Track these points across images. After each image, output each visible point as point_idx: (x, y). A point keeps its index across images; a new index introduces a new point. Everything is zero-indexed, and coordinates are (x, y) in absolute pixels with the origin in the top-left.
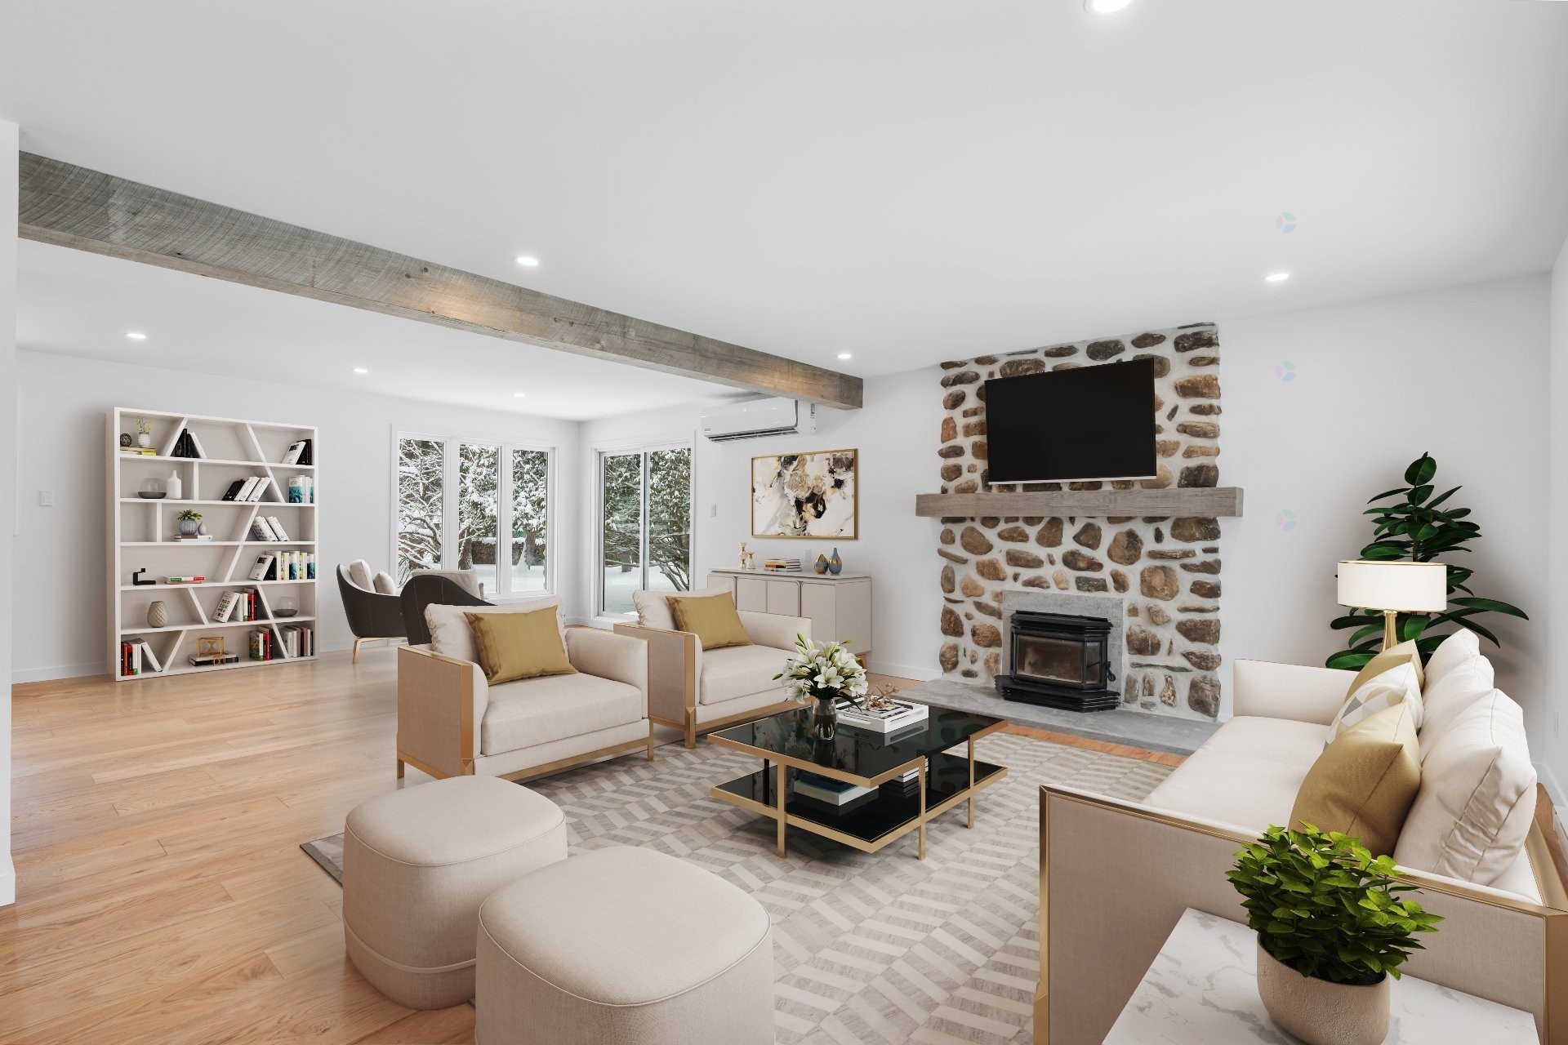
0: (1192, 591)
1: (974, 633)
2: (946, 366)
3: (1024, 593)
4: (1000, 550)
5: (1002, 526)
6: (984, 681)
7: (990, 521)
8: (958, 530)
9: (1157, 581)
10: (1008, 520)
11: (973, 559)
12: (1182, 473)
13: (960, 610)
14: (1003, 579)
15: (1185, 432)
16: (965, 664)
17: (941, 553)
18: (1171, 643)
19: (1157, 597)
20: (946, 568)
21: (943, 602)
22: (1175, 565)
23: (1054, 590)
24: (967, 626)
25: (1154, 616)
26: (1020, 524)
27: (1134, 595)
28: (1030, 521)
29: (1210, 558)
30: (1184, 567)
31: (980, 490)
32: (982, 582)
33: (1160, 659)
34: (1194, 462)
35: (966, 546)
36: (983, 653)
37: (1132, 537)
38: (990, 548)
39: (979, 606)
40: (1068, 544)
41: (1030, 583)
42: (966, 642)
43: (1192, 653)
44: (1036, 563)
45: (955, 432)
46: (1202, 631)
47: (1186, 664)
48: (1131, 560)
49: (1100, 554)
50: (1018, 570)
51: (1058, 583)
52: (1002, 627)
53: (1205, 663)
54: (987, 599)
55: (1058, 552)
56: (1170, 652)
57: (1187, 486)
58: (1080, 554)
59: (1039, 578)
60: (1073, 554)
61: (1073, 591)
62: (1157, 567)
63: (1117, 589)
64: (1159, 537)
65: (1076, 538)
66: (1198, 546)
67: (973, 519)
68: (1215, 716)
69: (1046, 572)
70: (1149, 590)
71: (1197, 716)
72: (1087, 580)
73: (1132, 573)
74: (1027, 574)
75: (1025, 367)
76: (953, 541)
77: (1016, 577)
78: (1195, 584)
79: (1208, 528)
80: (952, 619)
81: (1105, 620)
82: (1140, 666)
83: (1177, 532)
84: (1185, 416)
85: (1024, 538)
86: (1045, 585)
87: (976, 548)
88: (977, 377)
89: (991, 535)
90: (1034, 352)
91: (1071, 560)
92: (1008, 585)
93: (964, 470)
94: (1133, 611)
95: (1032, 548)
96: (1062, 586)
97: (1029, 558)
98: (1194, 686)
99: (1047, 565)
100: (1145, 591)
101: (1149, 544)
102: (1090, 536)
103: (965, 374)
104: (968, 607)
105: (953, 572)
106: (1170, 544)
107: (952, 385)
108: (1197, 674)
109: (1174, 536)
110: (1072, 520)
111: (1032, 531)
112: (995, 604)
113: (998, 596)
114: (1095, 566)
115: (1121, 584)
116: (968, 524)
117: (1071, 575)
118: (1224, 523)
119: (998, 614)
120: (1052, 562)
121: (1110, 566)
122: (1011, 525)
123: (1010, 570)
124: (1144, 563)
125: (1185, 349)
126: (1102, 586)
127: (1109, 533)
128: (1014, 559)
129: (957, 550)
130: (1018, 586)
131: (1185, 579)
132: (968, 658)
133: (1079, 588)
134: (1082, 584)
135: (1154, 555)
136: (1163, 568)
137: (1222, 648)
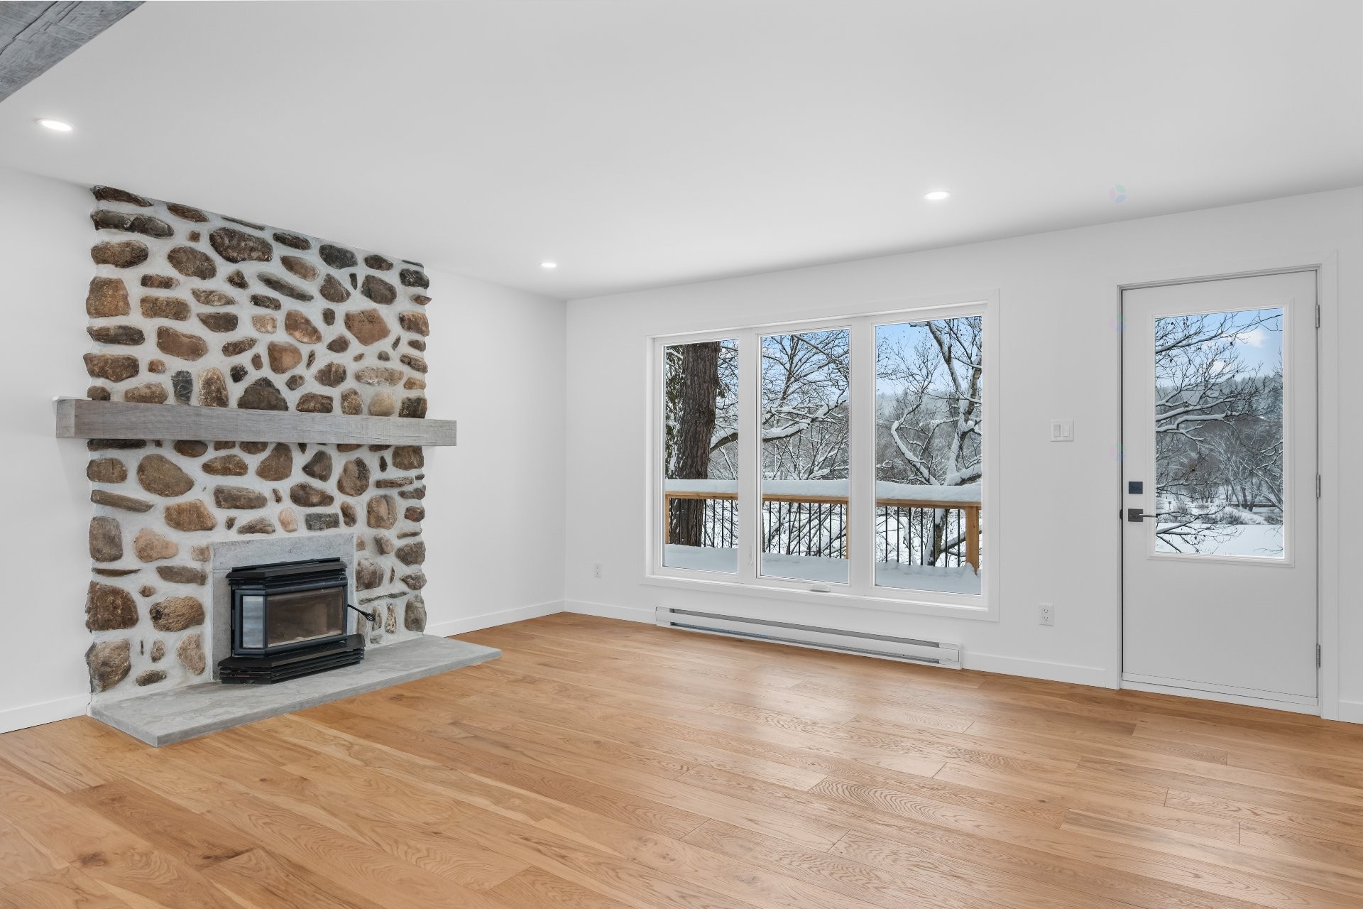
0: (406, 517)
1: (157, 615)
2: (102, 194)
3: (243, 542)
4: (203, 489)
5: (211, 454)
6: (179, 680)
7: (189, 447)
8: (131, 459)
9: (383, 510)
10: (219, 445)
11: (160, 502)
12: (403, 403)
13: (130, 586)
14: (210, 529)
15: (409, 364)
16: (141, 666)
17: (101, 499)
18: (393, 571)
19: (383, 527)
20: (98, 522)
21: (91, 577)
22: (394, 493)
23: (280, 533)
24: (143, 607)
25: (381, 547)
26: (236, 451)
27: (361, 529)
28: (251, 447)
29: (417, 484)
30: (402, 494)
31: (171, 400)
32: (174, 536)
33: (384, 589)
34: (413, 394)
35: (148, 487)
36: (173, 640)
37: (360, 464)
38: (189, 484)
39: (168, 574)
40: (297, 476)
41: (250, 529)
42: (145, 631)
43: (410, 577)
44: (255, 502)
45: (127, 304)
46: (412, 555)
47: (404, 587)
48: (360, 490)
49: (330, 487)
50: (233, 513)
51: (285, 524)
52: (208, 596)
53: (415, 583)
54: (184, 559)
55: (285, 486)
56: (392, 580)
57: (407, 416)
58: (311, 488)
59: (262, 521)
60: (303, 487)
61: (303, 532)
62: (381, 496)
63: (346, 523)
64: (383, 466)
65: (308, 469)
66: (413, 473)
67: (158, 443)
68: (422, 631)
69: (270, 512)
70: (375, 519)
71: (413, 635)
72: (319, 516)
73: (360, 504)
74: (245, 517)
75: (251, 244)
76: (123, 477)
77: (230, 524)
78: (408, 510)
79: (410, 456)
80: (119, 602)
81: (337, 560)
82: (369, 600)
83: (398, 460)
84: (405, 349)
85: (241, 469)
86: (270, 529)
87: (167, 486)
88: (166, 233)
89: (191, 466)
90: (261, 228)
91: (301, 496)
92: (219, 535)
93: (143, 367)
94: (361, 545)
95: (251, 483)
96: (291, 527)
97: (251, 496)
98: (409, 607)
99: (271, 504)
100: (373, 522)
101: (375, 474)
102: (318, 467)
103: (150, 219)
104: (149, 576)
105: (117, 527)
106: (393, 473)
107: (127, 229)
108: (411, 595)
109: (395, 465)
110: (303, 447)
111: (253, 461)
112: (196, 565)
113: (202, 554)
114: (327, 500)
115: (350, 517)
116: (150, 450)
117: (301, 512)
118: (425, 452)
119: (200, 579)
120: (278, 500)
121: (340, 499)
122: (223, 453)
123: (221, 515)
124: (372, 493)
125: (410, 284)
126: (333, 523)
127: (339, 463)
128: (225, 498)
129: (131, 489)
130: (233, 535)
131: (402, 505)
132: (147, 656)
133: (310, 527)
134: (312, 522)
135: (379, 484)
136: (385, 497)
137: (426, 568)
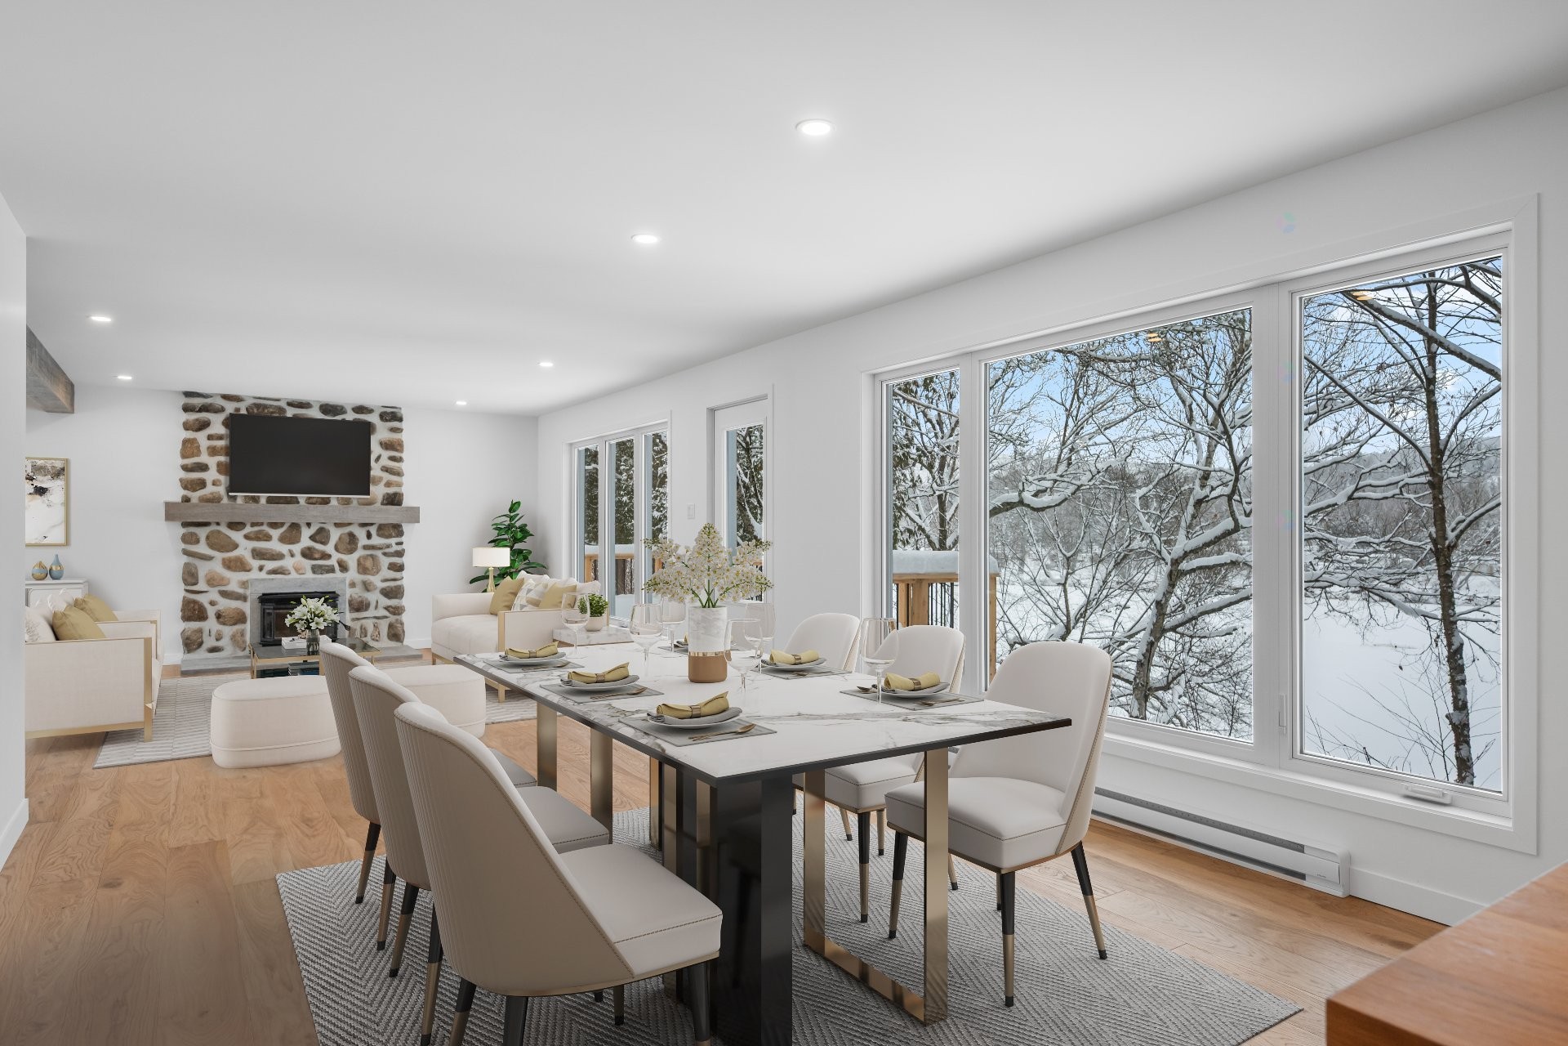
0: (389, 569)
1: (219, 616)
2: (188, 394)
3: (269, 579)
4: (245, 548)
5: (248, 529)
6: (230, 653)
7: (235, 526)
8: (202, 533)
9: (369, 564)
10: (253, 525)
11: (219, 556)
12: (384, 496)
13: (203, 599)
14: (249, 571)
15: (387, 471)
16: (210, 642)
17: (186, 552)
18: (377, 602)
19: (368, 574)
20: (186, 565)
21: (183, 593)
22: (379, 553)
23: (294, 575)
24: (211, 612)
25: (367, 587)
26: (265, 528)
27: (353, 574)
28: (274, 525)
29: (399, 548)
30: (385, 554)
31: (225, 500)
32: (228, 574)
33: (371, 613)
34: (391, 490)
35: (212, 546)
36: (228, 631)
37: (352, 536)
38: (236, 546)
39: (224, 594)
40: (305, 541)
41: (274, 572)
42: (211, 624)
43: (390, 606)
44: (279, 556)
45: (200, 451)
46: (394, 592)
47: (386, 613)
48: (351, 551)
49: (329, 548)
50: (263, 562)
51: (297, 570)
52: (247, 608)
53: (397, 611)
54: (233, 587)
55: (297, 548)
56: (376, 607)
57: (387, 504)
58: (314, 549)
59: (281, 567)
60: (309, 549)
61: (309, 575)
62: (368, 555)
63: (341, 571)
64: (369, 536)
65: (312, 538)
66: (393, 541)
67: (218, 524)
68: (402, 642)
69: (288, 563)
70: (362, 569)
71: (393, 644)
72: (320, 566)
73: (351, 560)
74: (270, 565)
75: (271, 410)
76: (197, 541)
77: (261, 569)
78: (390, 564)
79: (397, 530)
80: (197, 607)
81: (334, 592)
82: (358, 619)
83: (380, 533)
84: (385, 461)
85: (268, 538)
86: (287, 572)
87: (222, 547)
88: (222, 410)
89: (237, 536)
90: (278, 400)
91: (307, 554)
92: (255, 574)
93: (209, 483)
94: (353, 585)
95: (275, 545)
96: (301, 572)
97: (274, 553)
98: (391, 626)
99: (288, 557)
100: (361, 570)
101: (363, 541)
102: (321, 536)
103: (211, 404)
104: (214, 595)
105: (196, 568)
106: (376, 540)
107: (197, 412)
108: (393, 618)
109: (378, 535)
110: (309, 525)
111: (276, 533)
112: (241, 591)
113: (244, 584)
114: (326, 556)
115: (343, 567)
116: (213, 528)
117: (307, 564)
118: (406, 527)
119: (244, 598)
120: (292, 555)
121: (336, 556)
122: (256, 529)
123: (256, 563)
124: (360, 553)
125: (387, 421)
126: (331, 570)
127: (335, 535)
128: (258, 554)
129: (202, 548)
130: (263, 575)
131: (385, 562)
132: (213, 637)
133: (314, 572)
134: (315, 569)
135: (366, 547)
136: (372, 556)
137: (405, 602)
